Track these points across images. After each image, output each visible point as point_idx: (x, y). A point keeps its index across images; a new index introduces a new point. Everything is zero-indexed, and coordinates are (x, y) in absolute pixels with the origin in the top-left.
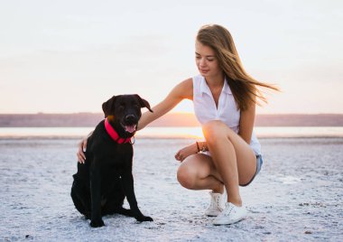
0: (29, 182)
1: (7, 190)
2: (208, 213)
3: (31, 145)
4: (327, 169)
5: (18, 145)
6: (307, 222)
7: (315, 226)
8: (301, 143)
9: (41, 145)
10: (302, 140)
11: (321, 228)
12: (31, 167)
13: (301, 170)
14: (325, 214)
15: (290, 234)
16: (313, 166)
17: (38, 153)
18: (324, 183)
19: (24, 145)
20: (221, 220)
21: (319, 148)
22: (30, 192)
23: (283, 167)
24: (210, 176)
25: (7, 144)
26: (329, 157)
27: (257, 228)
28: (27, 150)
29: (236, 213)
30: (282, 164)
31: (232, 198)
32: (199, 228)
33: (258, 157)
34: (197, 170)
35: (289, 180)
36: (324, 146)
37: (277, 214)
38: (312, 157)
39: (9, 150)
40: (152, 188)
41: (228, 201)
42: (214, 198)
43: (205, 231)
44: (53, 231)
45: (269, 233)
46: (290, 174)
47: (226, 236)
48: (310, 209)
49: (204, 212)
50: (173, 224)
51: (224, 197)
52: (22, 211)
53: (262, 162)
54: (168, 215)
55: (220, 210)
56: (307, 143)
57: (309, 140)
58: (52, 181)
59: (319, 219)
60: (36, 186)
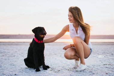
0: (16, 57)
1: (9, 59)
2: (74, 67)
3: (16, 45)
4: (112, 53)
5: (12, 45)
6: (106, 70)
7: (109, 71)
8: (104, 44)
9: (19, 45)
10: (104, 43)
11: (111, 72)
12: (16, 52)
13: (104, 53)
14: (112, 68)
15: (101, 74)
16: (108, 52)
17: (19, 47)
18: (112, 57)
19: (14, 45)
20: (78, 69)
21: (110, 46)
22: (16, 60)
23: (98, 52)
24: (75, 55)
25: (8, 44)
26: (113, 49)
27: (90, 72)
28: (15, 46)
29: (83, 67)
30: (98, 51)
31: (82, 62)
32: (71, 72)
33: (90, 49)
34: (71, 53)
35: (100, 56)
36: (111, 45)
37: (97, 67)
38: (107, 49)
39: (9, 46)
40: (56, 59)
41: (81, 63)
42: (76, 62)
43: (73, 73)
44: (24, 73)
45: (94, 74)
46: (100, 54)
47: (80, 75)
48: (107, 66)
49: (73, 67)
50: (63, 71)
51: (79, 62)
52: (13, 66)
53: (92, 51)
54: (61, 68)
55: (78, 66)
56: (106, 45)
57: (107, 44)
58: (23, 56)
59: (110, 69)
60: (18, 58)
